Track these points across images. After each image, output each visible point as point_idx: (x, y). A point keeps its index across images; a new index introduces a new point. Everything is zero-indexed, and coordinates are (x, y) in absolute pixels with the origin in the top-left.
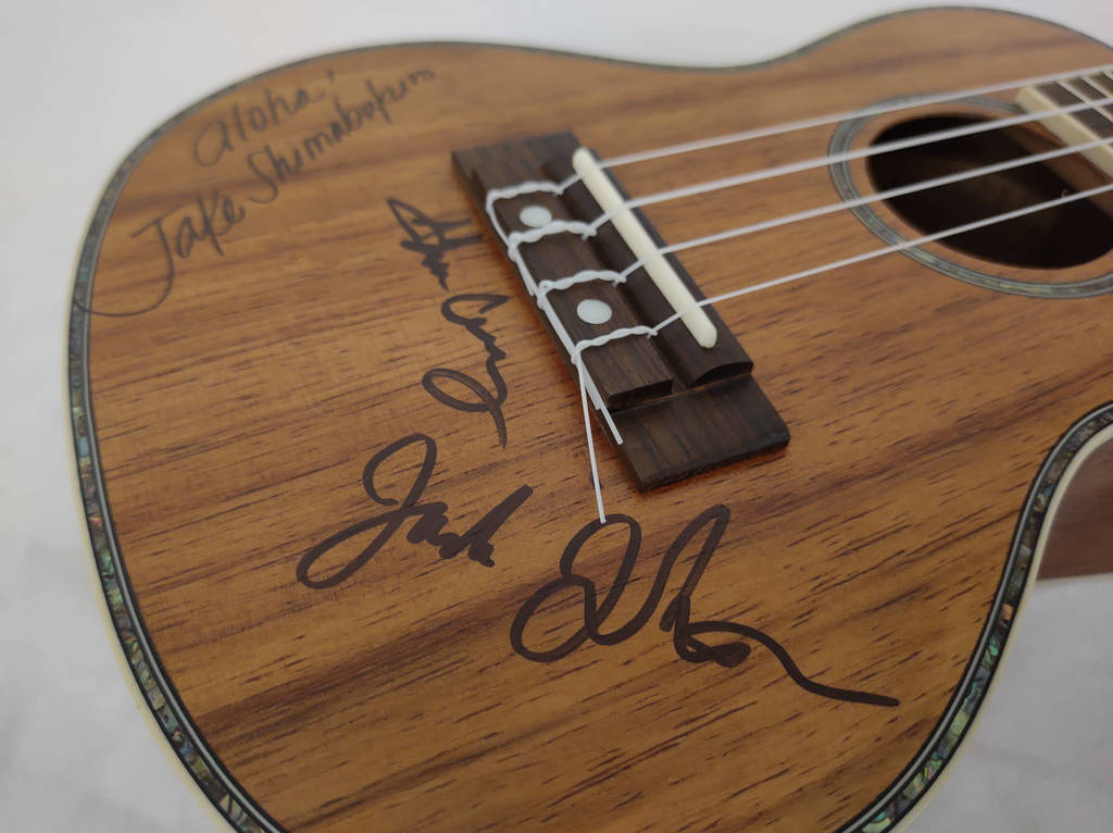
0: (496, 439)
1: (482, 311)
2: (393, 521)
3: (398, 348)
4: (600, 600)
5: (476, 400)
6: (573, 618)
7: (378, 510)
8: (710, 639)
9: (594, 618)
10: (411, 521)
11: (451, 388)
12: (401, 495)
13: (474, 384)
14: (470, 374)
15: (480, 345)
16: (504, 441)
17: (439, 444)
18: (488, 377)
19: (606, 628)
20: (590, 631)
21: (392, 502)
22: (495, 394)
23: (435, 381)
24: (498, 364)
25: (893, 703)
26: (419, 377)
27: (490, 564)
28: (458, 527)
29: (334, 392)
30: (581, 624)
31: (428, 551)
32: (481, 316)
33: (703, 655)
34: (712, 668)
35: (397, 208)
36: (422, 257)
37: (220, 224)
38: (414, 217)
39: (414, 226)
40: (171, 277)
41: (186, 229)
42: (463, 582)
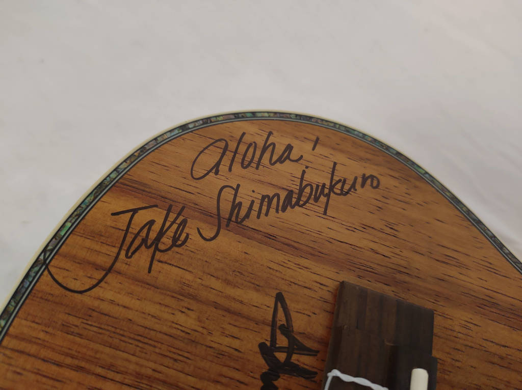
35: (279, 304)
36: (266, 368)
37: (166, 241)
38: (284, 322)
39: (278, 331)
40: (109, 270)
41: (145, 231)
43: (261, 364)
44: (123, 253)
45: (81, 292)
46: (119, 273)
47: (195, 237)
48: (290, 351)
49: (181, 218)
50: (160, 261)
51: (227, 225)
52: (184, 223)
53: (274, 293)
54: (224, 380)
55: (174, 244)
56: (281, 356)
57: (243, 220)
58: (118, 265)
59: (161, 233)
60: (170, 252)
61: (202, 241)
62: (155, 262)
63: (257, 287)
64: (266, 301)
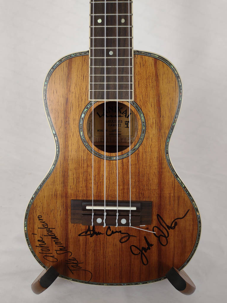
0: (135, 238)
1: (111, 230)
2: (142, 253)
3: (114, 244)
4: (163, 235)
5: (128, 238)
6: (164, 238)
7: (140, 255)
8: (173, 225)
9: (165, 236)
10: (143, 251)
11: (123, 240)
12: (139, 251)
13: (125, 237)
14: (122, 237)
15: (117, 233)
16: (136, 237)
17: (133, 245)
18: (124, 235)
19: (167, 236)
20: (166, 238)
21: (140, 253)
22: (127, 235)
23: (122, 241)
24: (122, 232)
25: (189, 210)
26: (120, 243)
27: (153, 245)
28: (147, 246)
29: (118, 254)
30: (165, 238)
31: (148, 251)
32: (111, 231)
33: (174, 227)
34: (176, 227)
35: (81, 235)
36: (95, 235)
37: (75, 262)
38: (85, 233)
39: (87, 234)
40: (85, 270)
41: (75, 267)
42: (154, 249)
43: (95, 236)
44: (81, 269)
45: (92, 274)
46: (85, 268)
47: (72, 256)
48: (90, 231)
49: (68, 260)
50: (80, 261)
51: (67, 250)
52: (69, 259)
53: (79, 237)
54: (100, 243)
55: (75, 260)
56: (92, 232)
57: (64, 247)
58: (84, 269)
59: (74, 263)
60: (77, 260)
61: (73, 254)
62: (81, 262)
63: (79, 241)
64: (81, 238)
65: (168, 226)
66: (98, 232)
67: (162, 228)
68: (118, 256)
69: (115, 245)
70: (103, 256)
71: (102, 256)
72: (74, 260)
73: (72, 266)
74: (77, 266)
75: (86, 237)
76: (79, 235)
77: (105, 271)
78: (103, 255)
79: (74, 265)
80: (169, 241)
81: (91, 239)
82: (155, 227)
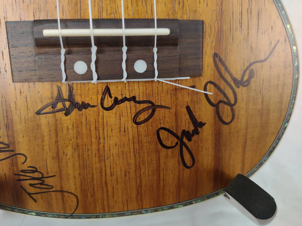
0: (167, 110)
1: (111, 97)
2: (183, 144)
3: (120, 128)
4: (225, 100)
5: (150, 111)
6: (227, 108)
7: (178, 147)
8: (246, 78)
9: (229, 103)
10: (185, 140)
11: (142, 117)
12: (176, 140)
13: (143, 110)
14: (138, 110)
15: (127, 103)
16: (168, 108)
17: (162, 126)
18: (142, 105)
19: (233, 101)
20: (231, 106)
21: (177, 143)
22: (150, 105)
23: (138, 120)
24: (137, 99)
25: (279, 41)
26: (135, 125)
27: (205, 124)
28: (192, 128)
29: (132, 151)
30: (229, 107)
31: (195, 138)
32: (113, 99)
33: (249, 81)
34: (252, 81)
35: (42, 112)
36: (76, 110)
37: (36, 175)
39: (56, 109)
40: (62, 191)
41: (37, 186)
42: (207, 132)
43: (75, 113)
44: (52, 190)
45: (77, 197)
46: (62, 187)
47: (29, 163)
48: (63, 100)
49: (21, 173)
50: (48, 173)
51: (13, 151)
52: (22, 171)
55: (36, 171)
56: (67, 104)
58: (59, 189)
59: (34, 179)
60: (41, 171)
61: (28, 160)
62: (50, 175)
63: (39, 126)
64: (44, 120)
65: (235, 80)
66: (83, 102)
67: (223, 85)
68: (132, 154)
69: (123, 130)
70: (99, 157)
71: (97, 158)
72: (34, 172)
73: (31, 185)
74: (42, 184)
75: (55, 117)
76: (38, 113)
77: (105, 189)
78: (97, 155)
79: (36, 182)
80: (236, 113)
81: (67, 121)
82: (209, 84)
